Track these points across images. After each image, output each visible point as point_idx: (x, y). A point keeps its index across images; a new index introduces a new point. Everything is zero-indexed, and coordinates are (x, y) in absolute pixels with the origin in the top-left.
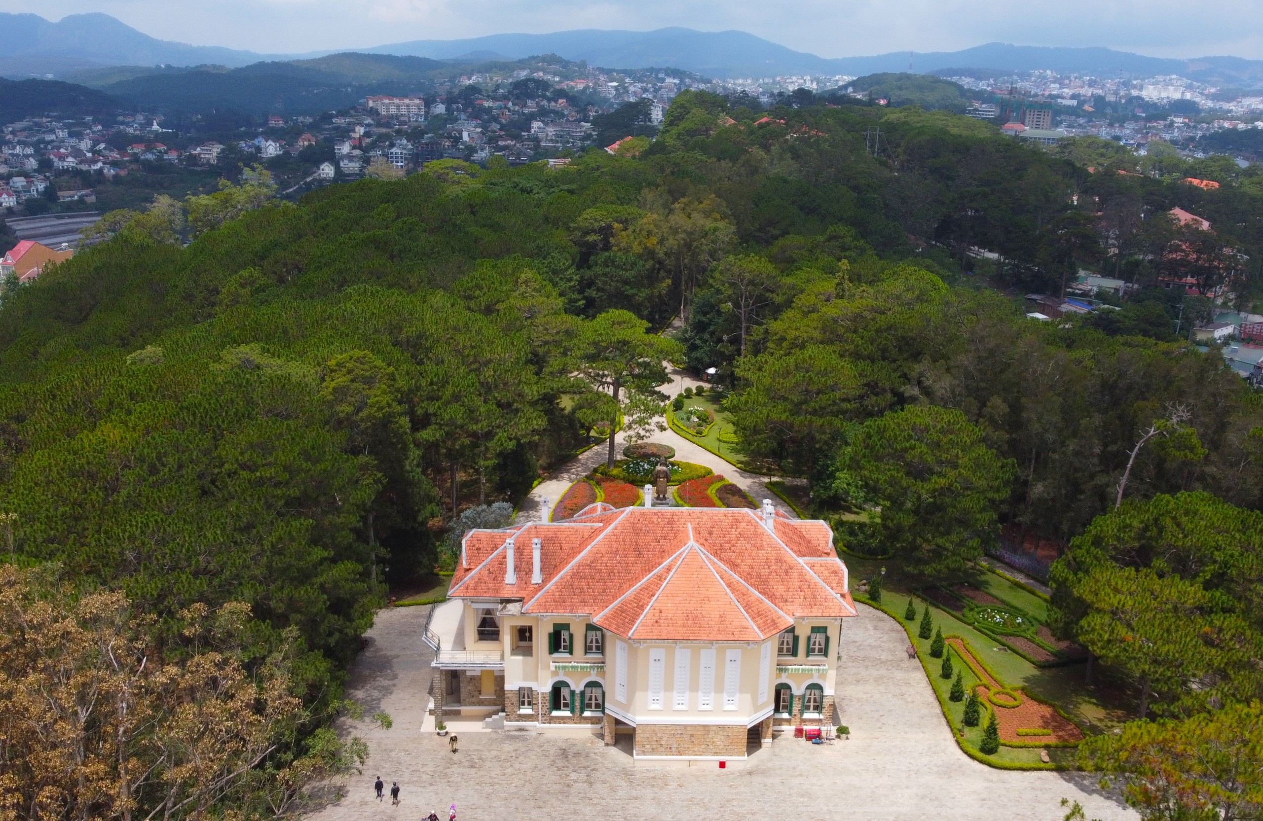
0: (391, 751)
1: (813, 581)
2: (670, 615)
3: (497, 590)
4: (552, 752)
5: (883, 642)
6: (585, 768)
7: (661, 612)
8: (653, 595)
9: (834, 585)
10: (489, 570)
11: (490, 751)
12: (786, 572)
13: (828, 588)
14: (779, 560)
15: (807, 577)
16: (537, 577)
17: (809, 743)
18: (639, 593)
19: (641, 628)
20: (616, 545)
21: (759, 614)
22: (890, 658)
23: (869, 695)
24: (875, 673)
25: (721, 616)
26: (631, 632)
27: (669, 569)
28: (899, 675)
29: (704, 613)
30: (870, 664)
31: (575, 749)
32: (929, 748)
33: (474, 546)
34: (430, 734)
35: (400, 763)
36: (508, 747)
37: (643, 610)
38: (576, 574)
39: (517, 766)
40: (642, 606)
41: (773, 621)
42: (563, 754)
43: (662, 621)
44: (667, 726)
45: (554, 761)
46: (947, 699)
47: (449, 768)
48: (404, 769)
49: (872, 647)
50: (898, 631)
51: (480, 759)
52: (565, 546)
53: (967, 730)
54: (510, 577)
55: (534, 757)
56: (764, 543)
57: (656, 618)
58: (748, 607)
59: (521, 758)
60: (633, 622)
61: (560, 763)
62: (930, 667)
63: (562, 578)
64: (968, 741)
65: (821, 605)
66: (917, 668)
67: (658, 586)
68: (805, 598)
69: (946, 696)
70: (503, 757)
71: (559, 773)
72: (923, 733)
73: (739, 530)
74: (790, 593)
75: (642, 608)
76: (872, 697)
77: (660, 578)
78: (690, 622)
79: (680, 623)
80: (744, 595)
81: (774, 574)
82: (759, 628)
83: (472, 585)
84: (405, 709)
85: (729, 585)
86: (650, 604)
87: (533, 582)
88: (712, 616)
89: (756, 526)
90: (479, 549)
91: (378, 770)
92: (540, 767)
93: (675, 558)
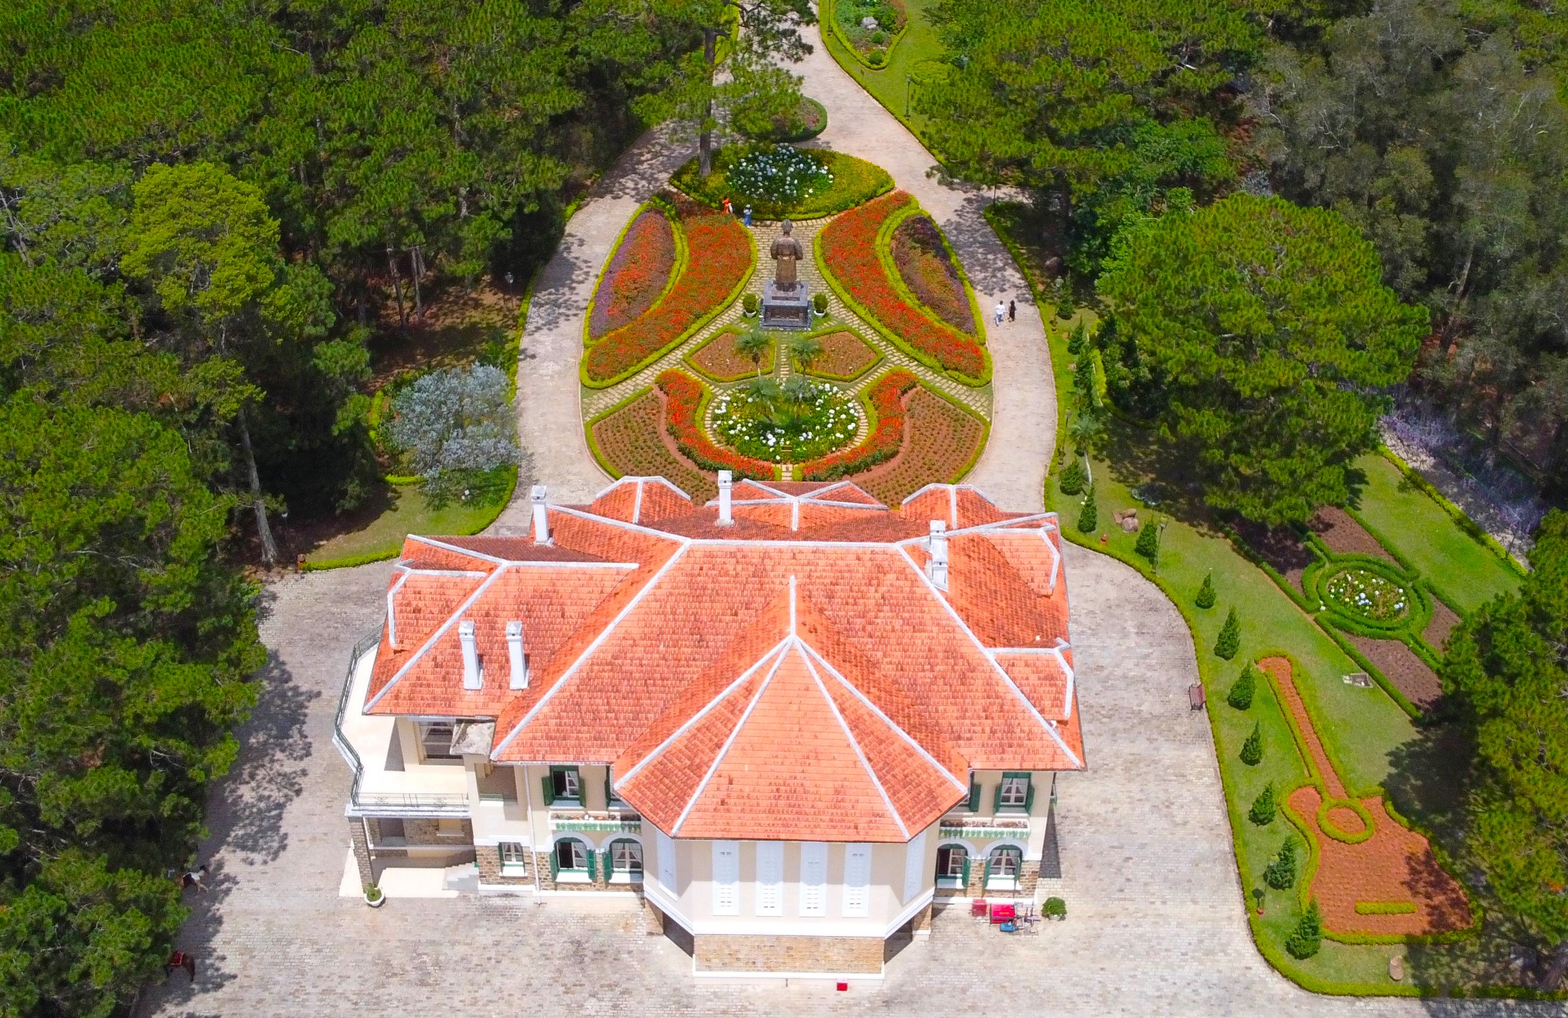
0: (290, 943)
1: (1009, 697)
2: (747, 789)
3: (449, 702)
4: (557, 948)
5: (1150, 667)
6: (611, 987)
7: (731, 782)
8: (719, 746)
9: (1047, 703)
10: (435, 659)
11: (453, 944)
12: (963, 679)
13: (1035, 712)
14: (952, 653)
15: (1000, 689)
16: (518, 679)
17: (995, 929)
18: (694, 736)
19: (695, 815)
20: (658, 622)
21: (906, 782)
22: (1158, 709)
23: (1110, 807)
24: (1125, 747)
25: (837, 792)
26: (679, 822)
27: (749, 690)
28: (1168, 753)
29: (807, 783)
30: (1120, 725)
31: (595, 942)
32: (1201, 941)
33: (409, 604)
34: (356, 901)
35: (302, 973)
36: (484, 935)
37: (700, 777)
38: (586, 682)
39: (497, 981)
40: (699, 767)
41: (931, 792)
42: (576, 953)
43: (731, 801)
44: (746, 937)
45: (560, 971)
46: (1245, 817)
47: (383, 986)
48: (309, 989)
49: (1129, 681)
50: (1180, 639)
51: (437, 963)
52: (571, 611)
53: (1270, 895)
54: (472, 678)
55: (526, 960)
56: (927, 616)
57: (722, 794)
58: (885, 772)
59: (505, 962)
60: (682, 799)
61: (570, 978)
62: (1225, 731)
63: (562, 690)
64: (1269, 924)
65: (1020, 746)
66: (1201, 736)
67: (729, 724)
68: (993, 732)
69: (1244, 808)
70: (475, 960)
71: (567, 998)
72: (1195, 902)
73: (883, 589)
74: (967, 721)
75: (698, 770)
76: (1115, 810)
77: (734, 707)
78: (782, 802)
79: (764, 803)
80: (881, 742)
81: (941, 682)
82: (902, 814)
83: (405, 692)
84: (314, 839)
85: (854, 725)
86: (714, 766)
87: (513, 686)
88: (823, 790)
89: (914, 581)
90: (417, 610)
91: (266, 989)
92: (535, 982)
93: (762, 667)
